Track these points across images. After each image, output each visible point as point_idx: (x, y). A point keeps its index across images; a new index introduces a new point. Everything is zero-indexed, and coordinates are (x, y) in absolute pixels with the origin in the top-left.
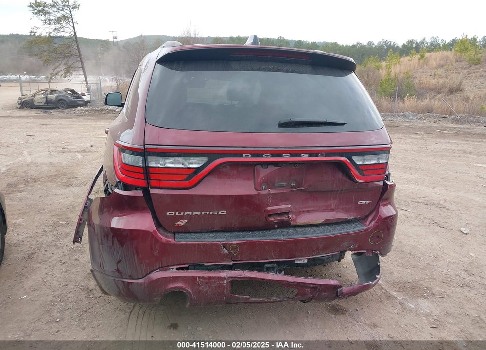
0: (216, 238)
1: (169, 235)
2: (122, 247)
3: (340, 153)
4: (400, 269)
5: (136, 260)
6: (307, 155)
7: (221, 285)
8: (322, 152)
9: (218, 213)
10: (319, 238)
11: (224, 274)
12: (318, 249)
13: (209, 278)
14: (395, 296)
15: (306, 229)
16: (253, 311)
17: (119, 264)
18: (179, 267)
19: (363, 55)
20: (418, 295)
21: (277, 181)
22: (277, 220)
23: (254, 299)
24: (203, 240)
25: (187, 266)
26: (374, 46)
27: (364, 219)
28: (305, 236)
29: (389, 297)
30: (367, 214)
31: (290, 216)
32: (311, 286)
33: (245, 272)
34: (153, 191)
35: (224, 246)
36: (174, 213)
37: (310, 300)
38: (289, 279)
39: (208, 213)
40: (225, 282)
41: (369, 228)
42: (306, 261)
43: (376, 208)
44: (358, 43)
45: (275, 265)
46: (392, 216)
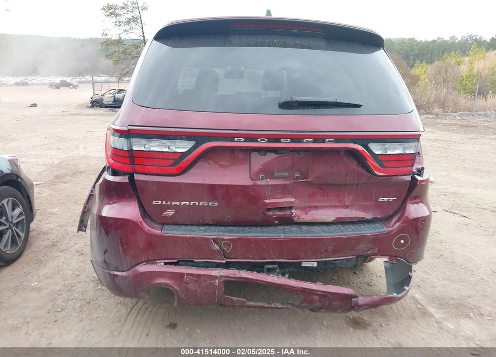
0: (206, 231)
1: (157, 226)
2: (108, 236)
3: (352, 139)
4: (445, 282)
5: (121, 251)
6: (311, 140)
7: (213, 285)
8: (330, 137)
9: (208, 204)
10: (327, 238)
11: (215, 272)
12: (326, 251)
13: (199, 276)
14: (433, 313)
15: (314, 227)
16: (262, 316)
17: (106, 255)
18: (166, 261)
19: (444, 51)
20: (461, 314)
21: (276, 170)
22: (276, 215)
23: (251, 303)
24: (192, 233)
25: (176, 261)
26: (457, 41)
27: (386, 220)
28: (309, 235)
29: (425, 313)
30: (391, 213)
31: (293, 211)
32: (320, 293)
33: (241, 271)
34: (137, 177)
35: (215, 241)
36: (160, 202)
37: (319, 309)
38: (293, 283)
39: (197, 203)
40: (217, 281)
41: (392, 231)
42: (315, 265)
43: (402, 207)
44: (439, 38)
45: (276, 266)
46: (422, 217)
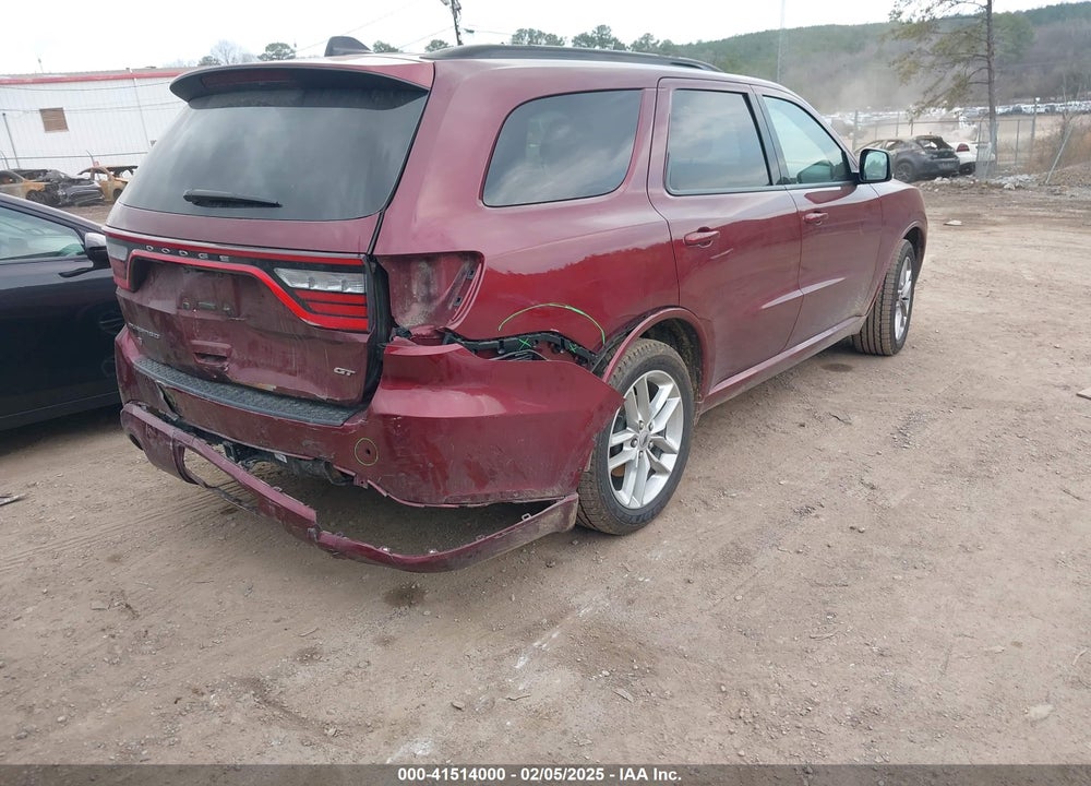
6: (206, 256)
7: (168, 447)
8: (224, 252)
9: (154, 336)
13: (156, 431)
21: (201, 297)
22: (208, 366)
31: (225, 363)
32: (270, 502)
33: (196, 439)
39: (148, 332)
40: (171, 444)
41: (351, 428)
46: (396, 416)
